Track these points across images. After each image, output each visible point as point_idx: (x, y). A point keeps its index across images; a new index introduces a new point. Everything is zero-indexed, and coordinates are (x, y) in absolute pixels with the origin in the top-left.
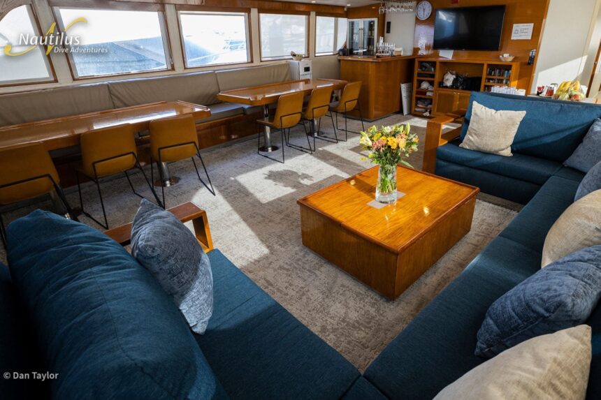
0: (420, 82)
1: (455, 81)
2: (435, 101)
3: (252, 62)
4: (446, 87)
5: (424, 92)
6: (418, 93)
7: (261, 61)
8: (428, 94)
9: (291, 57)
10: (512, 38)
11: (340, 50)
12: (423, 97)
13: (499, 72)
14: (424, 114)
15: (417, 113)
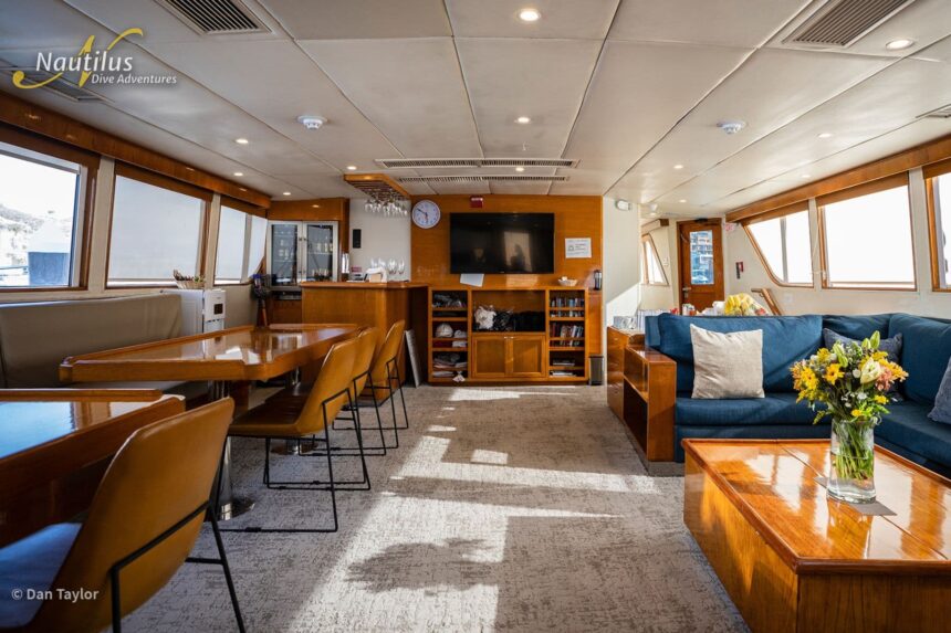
0: (436, 325)
1: (497, 319)
2: (473, 354)
3: (83, 286)
4: (485, 330)
5: (448, 343)
6: (436, 344)
7: (107, 288)
8: (455, 344)
9: (174, 283)
10: (567, 257)
11: (255, 276)
12: (448, 350)
13: (563, 302)
14: (456, 379)
15: (440, 380)
